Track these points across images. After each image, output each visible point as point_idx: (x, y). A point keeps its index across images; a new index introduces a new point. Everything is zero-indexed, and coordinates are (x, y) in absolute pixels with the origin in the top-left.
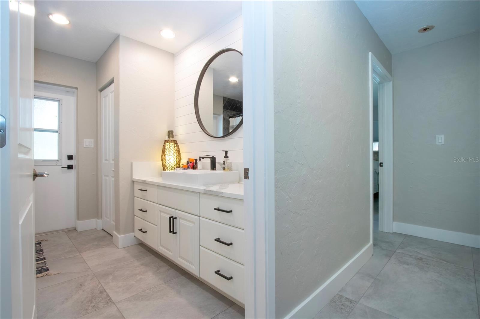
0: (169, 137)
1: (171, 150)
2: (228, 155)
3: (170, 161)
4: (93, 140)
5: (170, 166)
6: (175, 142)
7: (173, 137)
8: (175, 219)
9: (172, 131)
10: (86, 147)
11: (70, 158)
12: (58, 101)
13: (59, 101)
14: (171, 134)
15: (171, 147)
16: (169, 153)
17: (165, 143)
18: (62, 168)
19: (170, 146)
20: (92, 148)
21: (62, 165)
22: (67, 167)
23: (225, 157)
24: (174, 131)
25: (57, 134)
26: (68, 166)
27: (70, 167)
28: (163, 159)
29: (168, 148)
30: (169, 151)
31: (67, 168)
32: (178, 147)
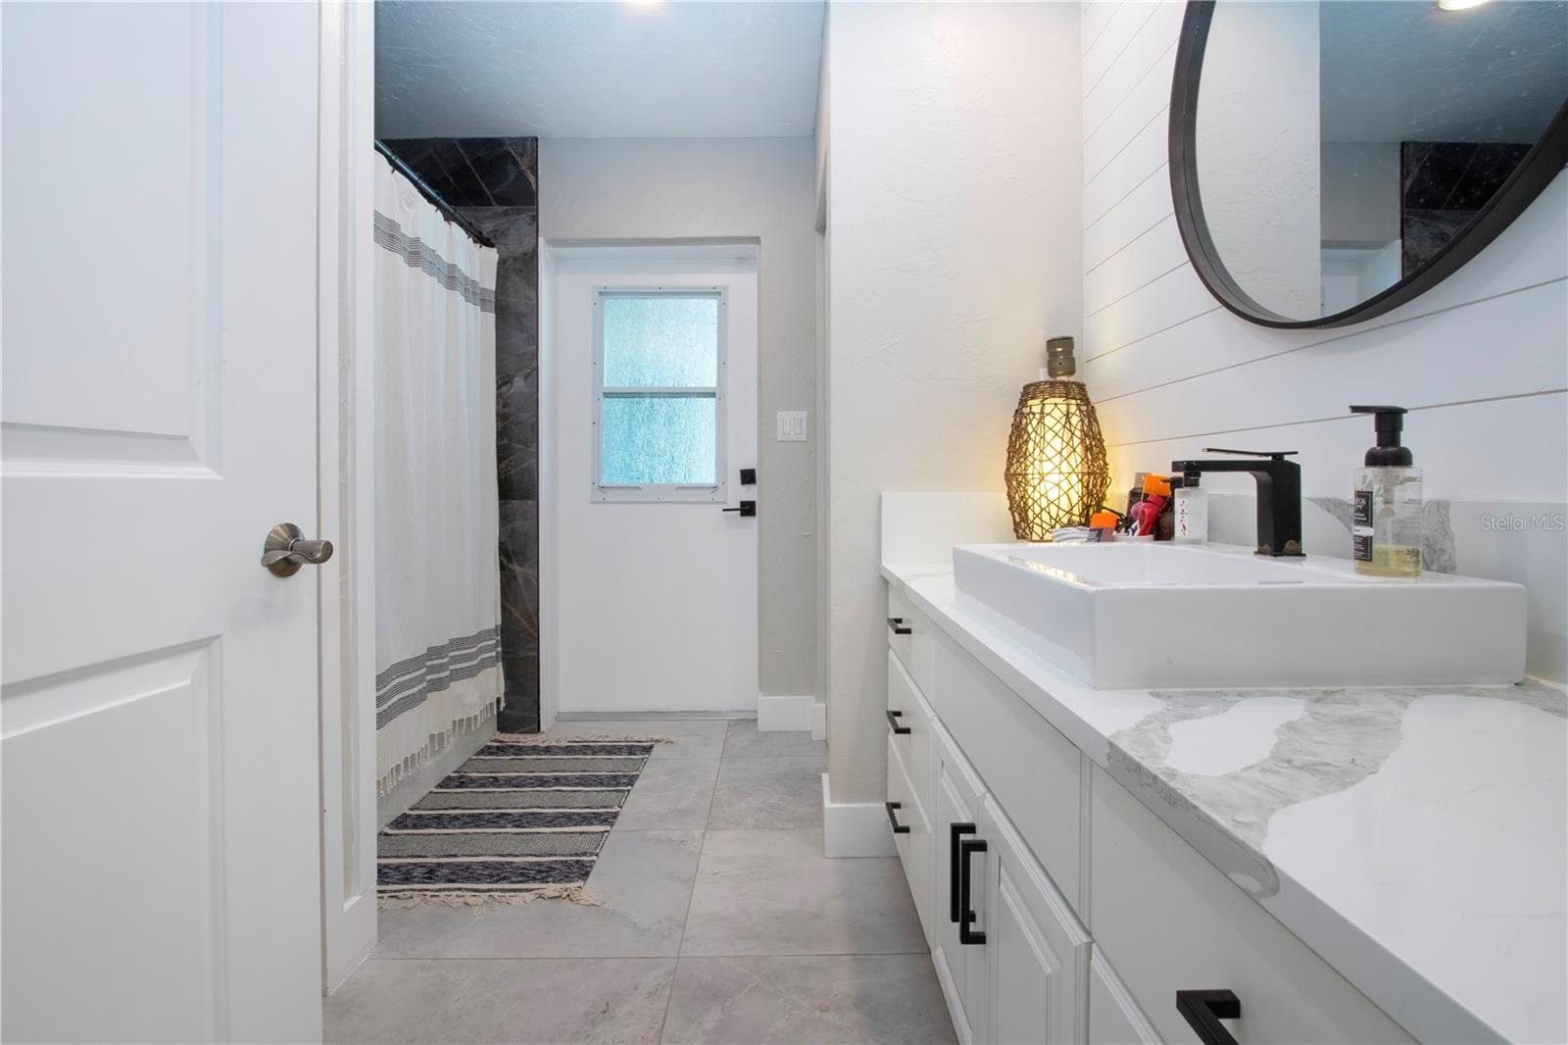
0: (1052, 372)
1: (1049, 435)
2: (1406, 439)
3: (1042, 488)
4: (803, 414)
5: (1045, 516)
6: (1078, 393)
7: (1071, 371)
8: (974, 856)
9: (1067, 342)
10: (784, 438)
11: (748, 477)
12: (715, 293)
13: (719, 293)
14: (1061, 352)
15: (1048, 421)
16: (1037, 451)
17: (1023, 402)
18: (724, 510)
19: (1042, 413)
20: (803, 442)
21: (724, 503)
22: (738, 506)
23: (1373, 460)
24: (1075, 340)
25: (712, 401)
26: (743, 504)
27: (748, 509)
28: (1014, 478)
29: (1035, 422)
30: (1038, 438)
31: (739, 512)
32: (1090, 415)
